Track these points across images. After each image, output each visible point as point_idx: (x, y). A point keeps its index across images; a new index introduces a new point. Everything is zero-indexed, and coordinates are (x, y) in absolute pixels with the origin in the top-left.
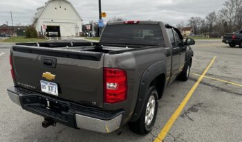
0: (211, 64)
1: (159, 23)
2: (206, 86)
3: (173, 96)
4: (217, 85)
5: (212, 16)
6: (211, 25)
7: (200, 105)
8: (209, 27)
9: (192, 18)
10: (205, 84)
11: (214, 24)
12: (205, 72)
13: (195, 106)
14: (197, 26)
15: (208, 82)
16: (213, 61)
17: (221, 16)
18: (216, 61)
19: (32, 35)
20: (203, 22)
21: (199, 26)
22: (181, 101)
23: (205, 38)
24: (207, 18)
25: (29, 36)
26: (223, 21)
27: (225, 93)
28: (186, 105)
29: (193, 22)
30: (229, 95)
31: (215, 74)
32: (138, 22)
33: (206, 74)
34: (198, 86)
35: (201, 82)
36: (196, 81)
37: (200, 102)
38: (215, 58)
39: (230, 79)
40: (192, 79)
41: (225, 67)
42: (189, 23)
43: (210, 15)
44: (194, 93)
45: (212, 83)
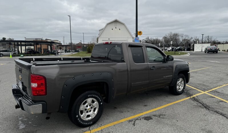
1: (122, 43)
7: (160, 115)
12: (214, 89)
13: (155, 116)
32: (111, 43)
35: (194, 97)
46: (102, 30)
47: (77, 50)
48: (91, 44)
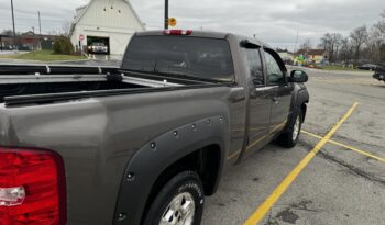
0: (346, 116)
1: (227, 36)
2: (327, 162)
3: (256, 179)
4: (349, 162)
5: (360, 34)
6: (358, 47)
7: (304, 204)
8: (354, 51)
9: (327, 35)
10: (327, 157)
11: (364, 46)
12: (333, 131)
13: (294, 206)
14: (335, 49)
15: (332, 153)
16: (352, 110)
17: (377, 34)
18: (357, 111)
19: (62, 49)
20: (345, 42)
21: (338, 48)
22: (269, 193)
23: (347, 68)
24: (352, 36)
25: (58, 51)
26: (379, 42)
27: (361, 180)
28: (276, 204)
29: (328, 41)
30: (370, 184)
31: (350, 136)
32: (189, 33)
33: (333, 136)
34: (311, 162)
35: (320, 152)
36: (310, 148)
37: (307, 199)
38: (356, 104)
39: (376, 149)
40: (304, 144)
41: (371, 124)
42: (320, 42)
43: (358, 32)
44: (299, 177)
45: (340, 157)
46: (83, 10)
47: (25, 46)
48: (62, 36)
